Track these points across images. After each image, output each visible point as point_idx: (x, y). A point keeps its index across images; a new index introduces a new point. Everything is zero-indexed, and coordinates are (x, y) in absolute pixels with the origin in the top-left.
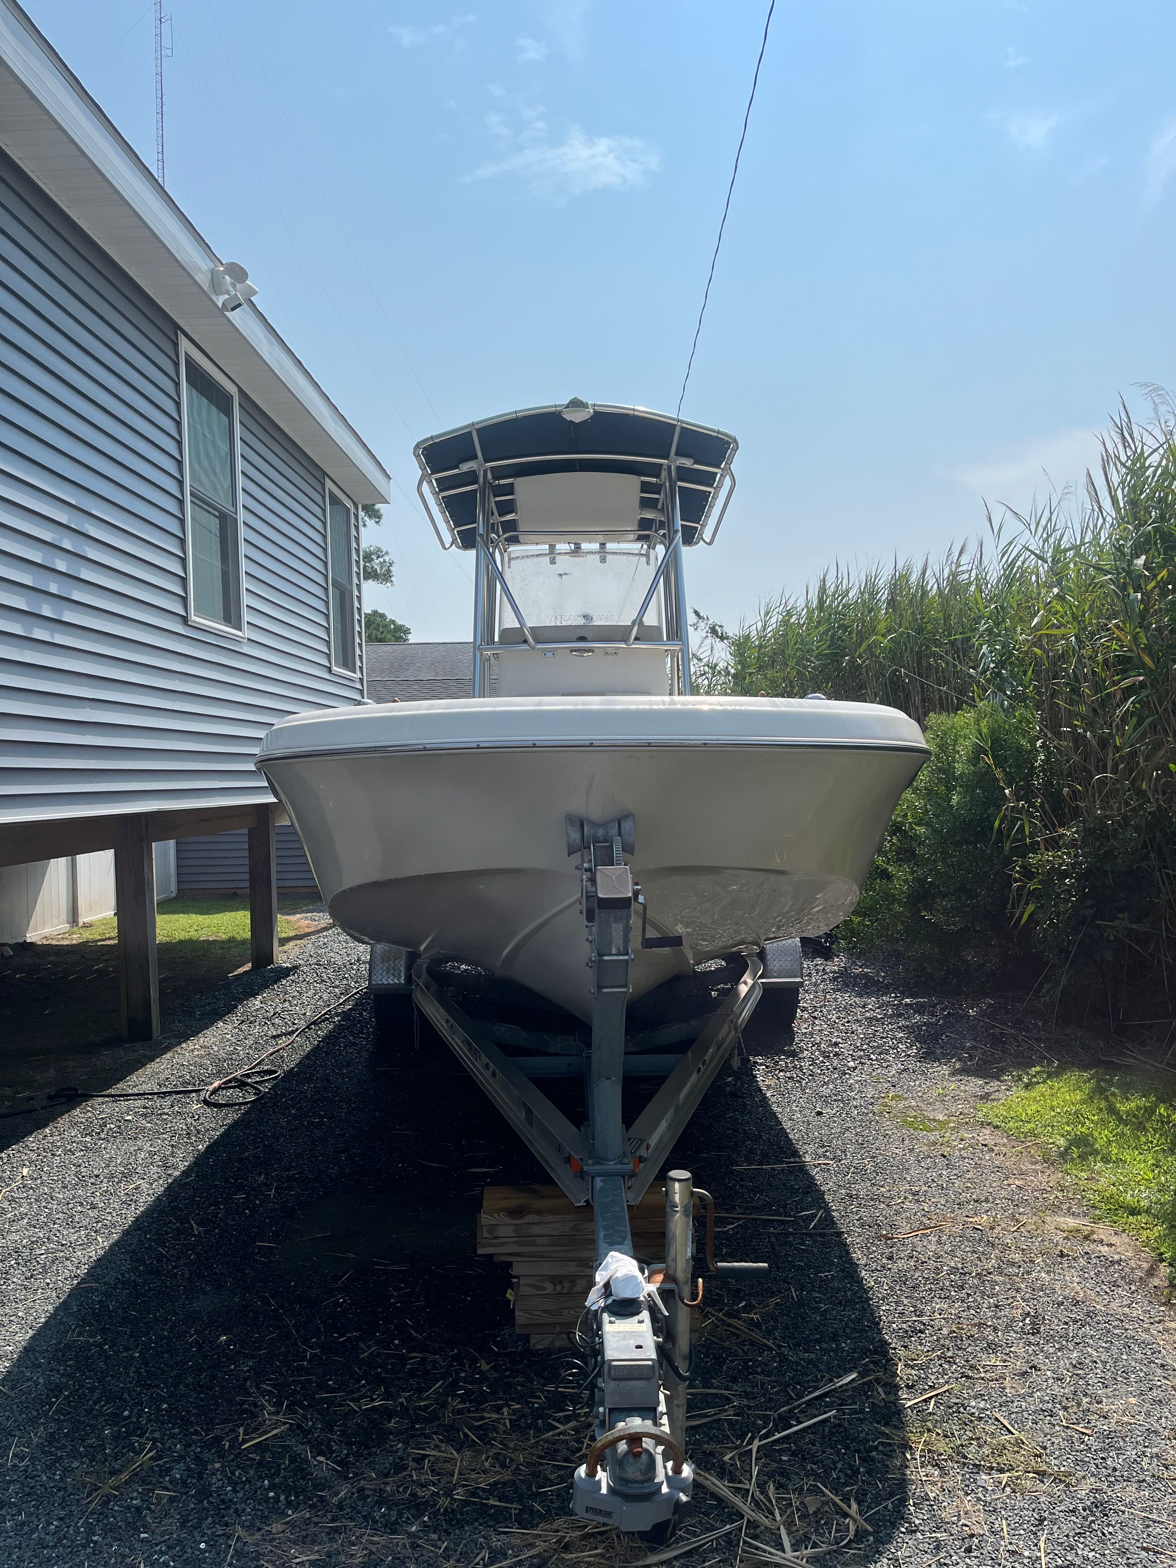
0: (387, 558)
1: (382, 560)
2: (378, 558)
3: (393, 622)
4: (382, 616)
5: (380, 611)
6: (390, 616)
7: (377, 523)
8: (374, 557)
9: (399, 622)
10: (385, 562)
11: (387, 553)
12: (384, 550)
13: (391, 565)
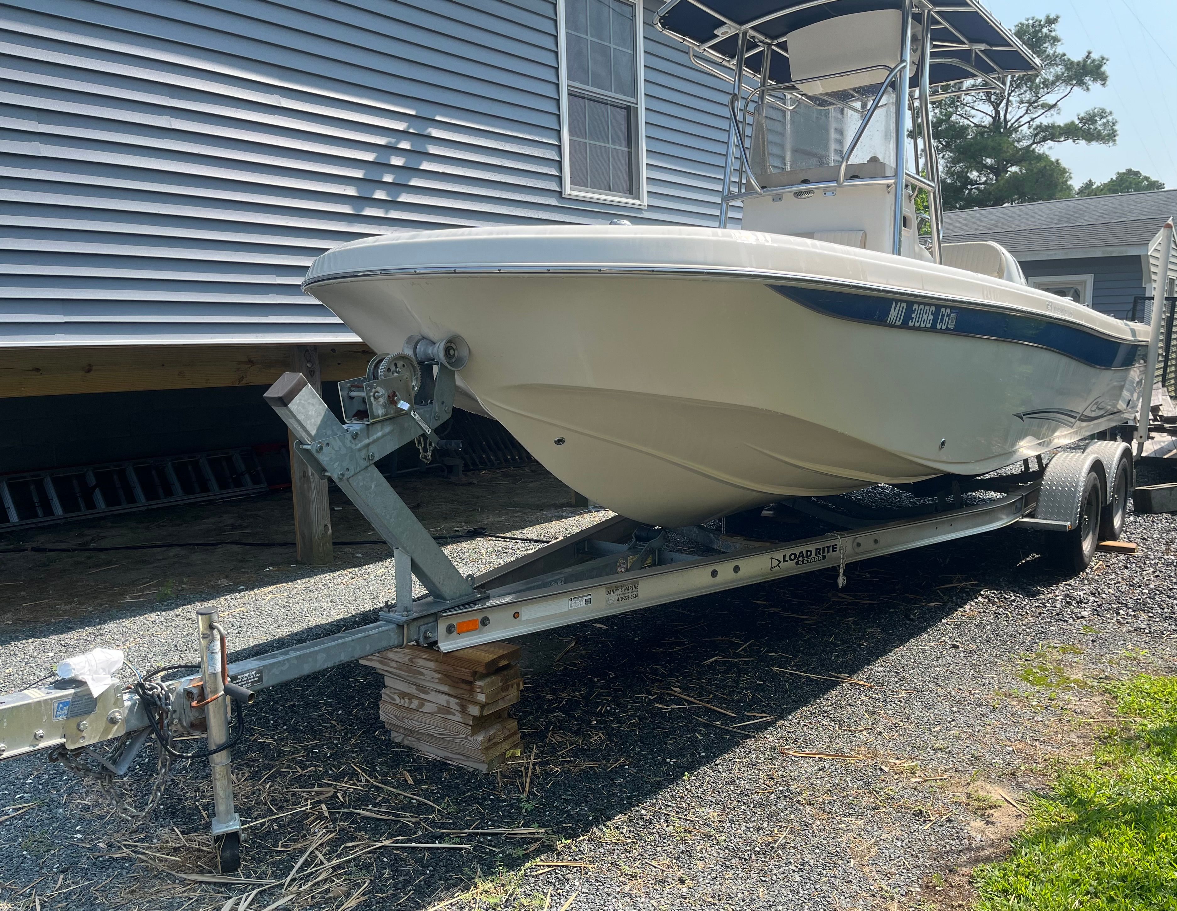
0: (1110, 118)
1: (1105, 120)
2: (1101, 119)
3: (1147, 178)
4: (1137, 174)
5: (1135, 169)
6: (1144, 173)
7: (1103, 84)
8: (1097, 118)
9: (1153, 179)
10: (1108, 122)
11: (1111, 113)
12: (1108, 111)
13: (1114, 124)
